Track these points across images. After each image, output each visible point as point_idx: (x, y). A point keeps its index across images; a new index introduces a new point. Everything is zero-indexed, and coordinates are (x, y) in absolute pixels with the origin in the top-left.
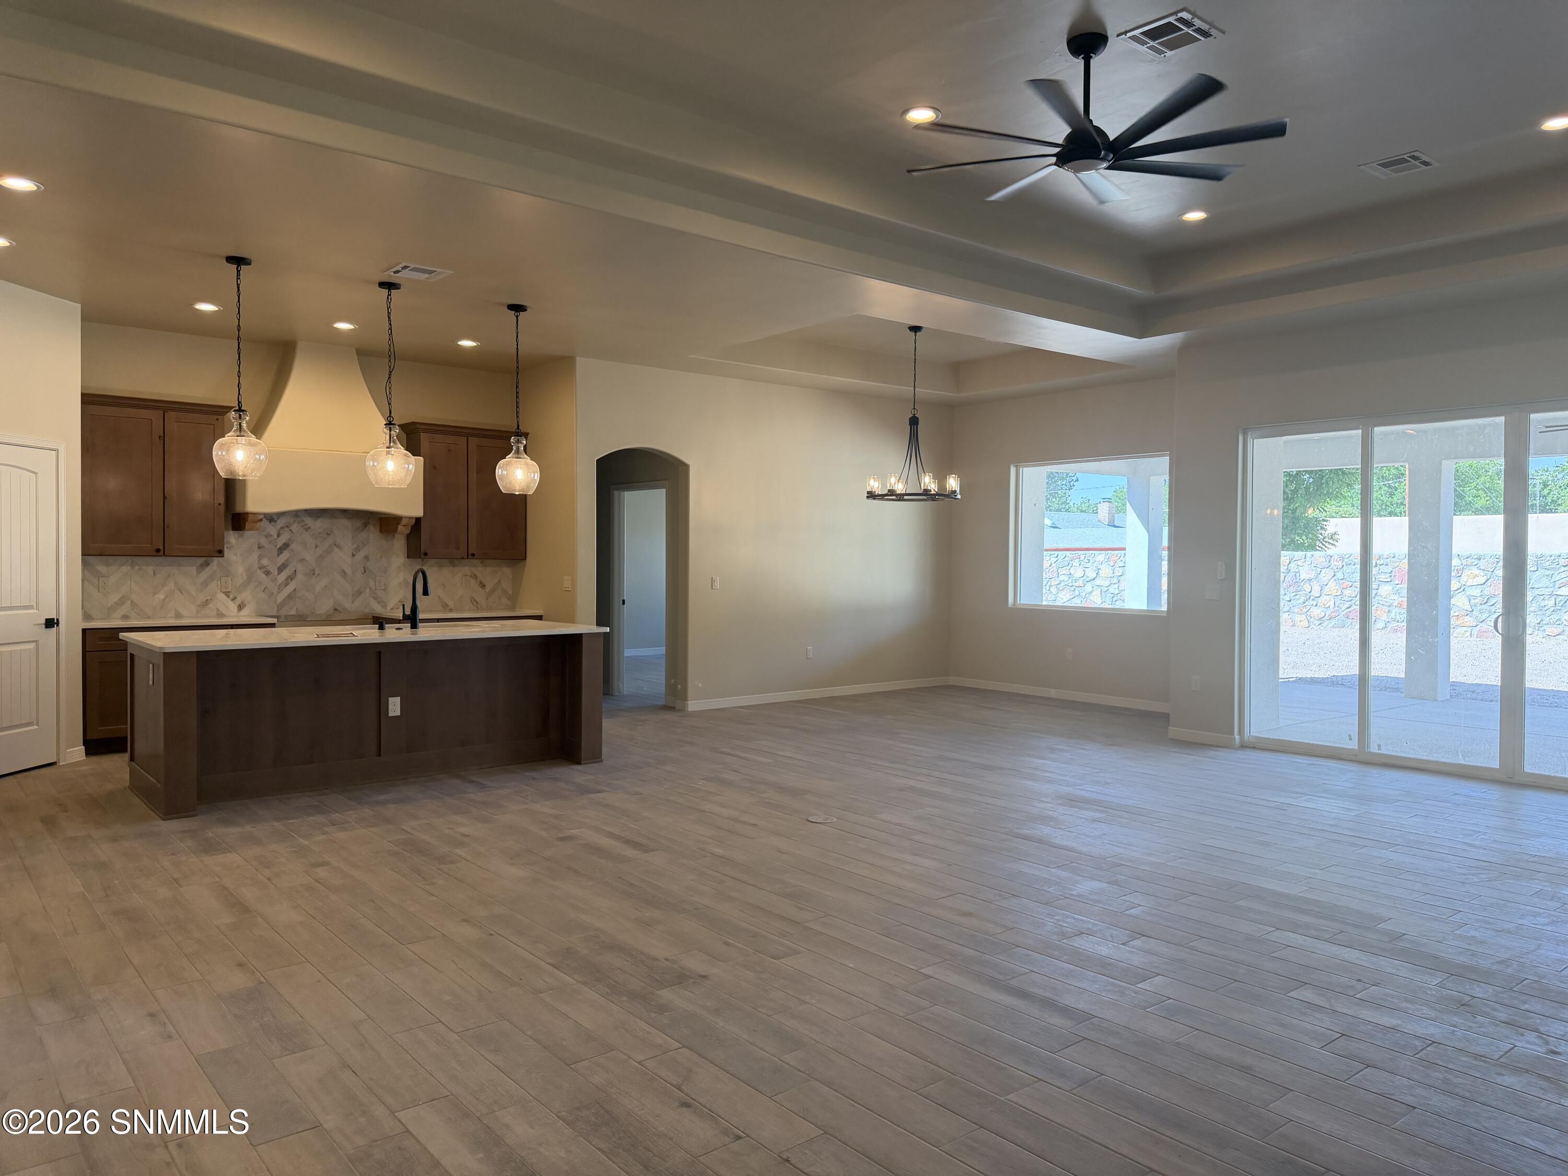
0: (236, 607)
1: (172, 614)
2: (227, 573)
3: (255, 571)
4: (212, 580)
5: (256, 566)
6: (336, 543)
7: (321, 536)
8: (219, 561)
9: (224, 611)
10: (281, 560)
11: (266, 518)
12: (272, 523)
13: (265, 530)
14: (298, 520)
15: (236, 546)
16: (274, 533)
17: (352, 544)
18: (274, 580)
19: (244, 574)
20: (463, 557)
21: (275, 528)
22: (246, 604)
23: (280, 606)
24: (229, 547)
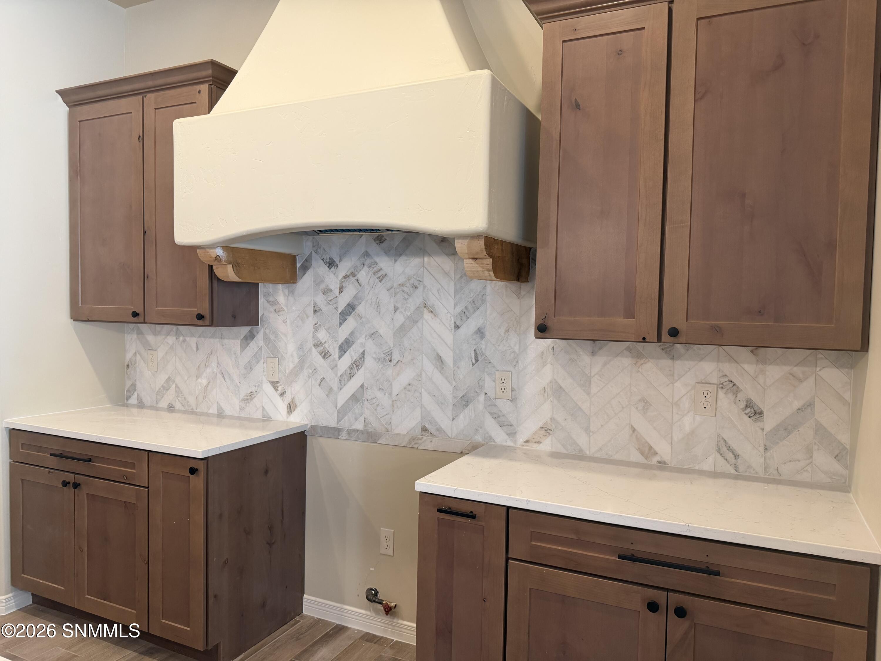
2: (275, 353)
3: (310, 350)
4: (258, 362)
5: (310, 344)
6: (429, 304)
7: (403, 291)
8: (265, 332)
9: (271, 412)
10: (343, 333)
11: (323, 259)
12: (333, 269)
13: (322, 281)
14: (368, 261)
15: (285, 308)
16: (335, 286)
17: (455, 305)
18: (334, 367)
19: (295, 354)
20: (644, 339)
21: (337, 277)
22: (298, 404)
23: (342, 412)
24: (275, 310)
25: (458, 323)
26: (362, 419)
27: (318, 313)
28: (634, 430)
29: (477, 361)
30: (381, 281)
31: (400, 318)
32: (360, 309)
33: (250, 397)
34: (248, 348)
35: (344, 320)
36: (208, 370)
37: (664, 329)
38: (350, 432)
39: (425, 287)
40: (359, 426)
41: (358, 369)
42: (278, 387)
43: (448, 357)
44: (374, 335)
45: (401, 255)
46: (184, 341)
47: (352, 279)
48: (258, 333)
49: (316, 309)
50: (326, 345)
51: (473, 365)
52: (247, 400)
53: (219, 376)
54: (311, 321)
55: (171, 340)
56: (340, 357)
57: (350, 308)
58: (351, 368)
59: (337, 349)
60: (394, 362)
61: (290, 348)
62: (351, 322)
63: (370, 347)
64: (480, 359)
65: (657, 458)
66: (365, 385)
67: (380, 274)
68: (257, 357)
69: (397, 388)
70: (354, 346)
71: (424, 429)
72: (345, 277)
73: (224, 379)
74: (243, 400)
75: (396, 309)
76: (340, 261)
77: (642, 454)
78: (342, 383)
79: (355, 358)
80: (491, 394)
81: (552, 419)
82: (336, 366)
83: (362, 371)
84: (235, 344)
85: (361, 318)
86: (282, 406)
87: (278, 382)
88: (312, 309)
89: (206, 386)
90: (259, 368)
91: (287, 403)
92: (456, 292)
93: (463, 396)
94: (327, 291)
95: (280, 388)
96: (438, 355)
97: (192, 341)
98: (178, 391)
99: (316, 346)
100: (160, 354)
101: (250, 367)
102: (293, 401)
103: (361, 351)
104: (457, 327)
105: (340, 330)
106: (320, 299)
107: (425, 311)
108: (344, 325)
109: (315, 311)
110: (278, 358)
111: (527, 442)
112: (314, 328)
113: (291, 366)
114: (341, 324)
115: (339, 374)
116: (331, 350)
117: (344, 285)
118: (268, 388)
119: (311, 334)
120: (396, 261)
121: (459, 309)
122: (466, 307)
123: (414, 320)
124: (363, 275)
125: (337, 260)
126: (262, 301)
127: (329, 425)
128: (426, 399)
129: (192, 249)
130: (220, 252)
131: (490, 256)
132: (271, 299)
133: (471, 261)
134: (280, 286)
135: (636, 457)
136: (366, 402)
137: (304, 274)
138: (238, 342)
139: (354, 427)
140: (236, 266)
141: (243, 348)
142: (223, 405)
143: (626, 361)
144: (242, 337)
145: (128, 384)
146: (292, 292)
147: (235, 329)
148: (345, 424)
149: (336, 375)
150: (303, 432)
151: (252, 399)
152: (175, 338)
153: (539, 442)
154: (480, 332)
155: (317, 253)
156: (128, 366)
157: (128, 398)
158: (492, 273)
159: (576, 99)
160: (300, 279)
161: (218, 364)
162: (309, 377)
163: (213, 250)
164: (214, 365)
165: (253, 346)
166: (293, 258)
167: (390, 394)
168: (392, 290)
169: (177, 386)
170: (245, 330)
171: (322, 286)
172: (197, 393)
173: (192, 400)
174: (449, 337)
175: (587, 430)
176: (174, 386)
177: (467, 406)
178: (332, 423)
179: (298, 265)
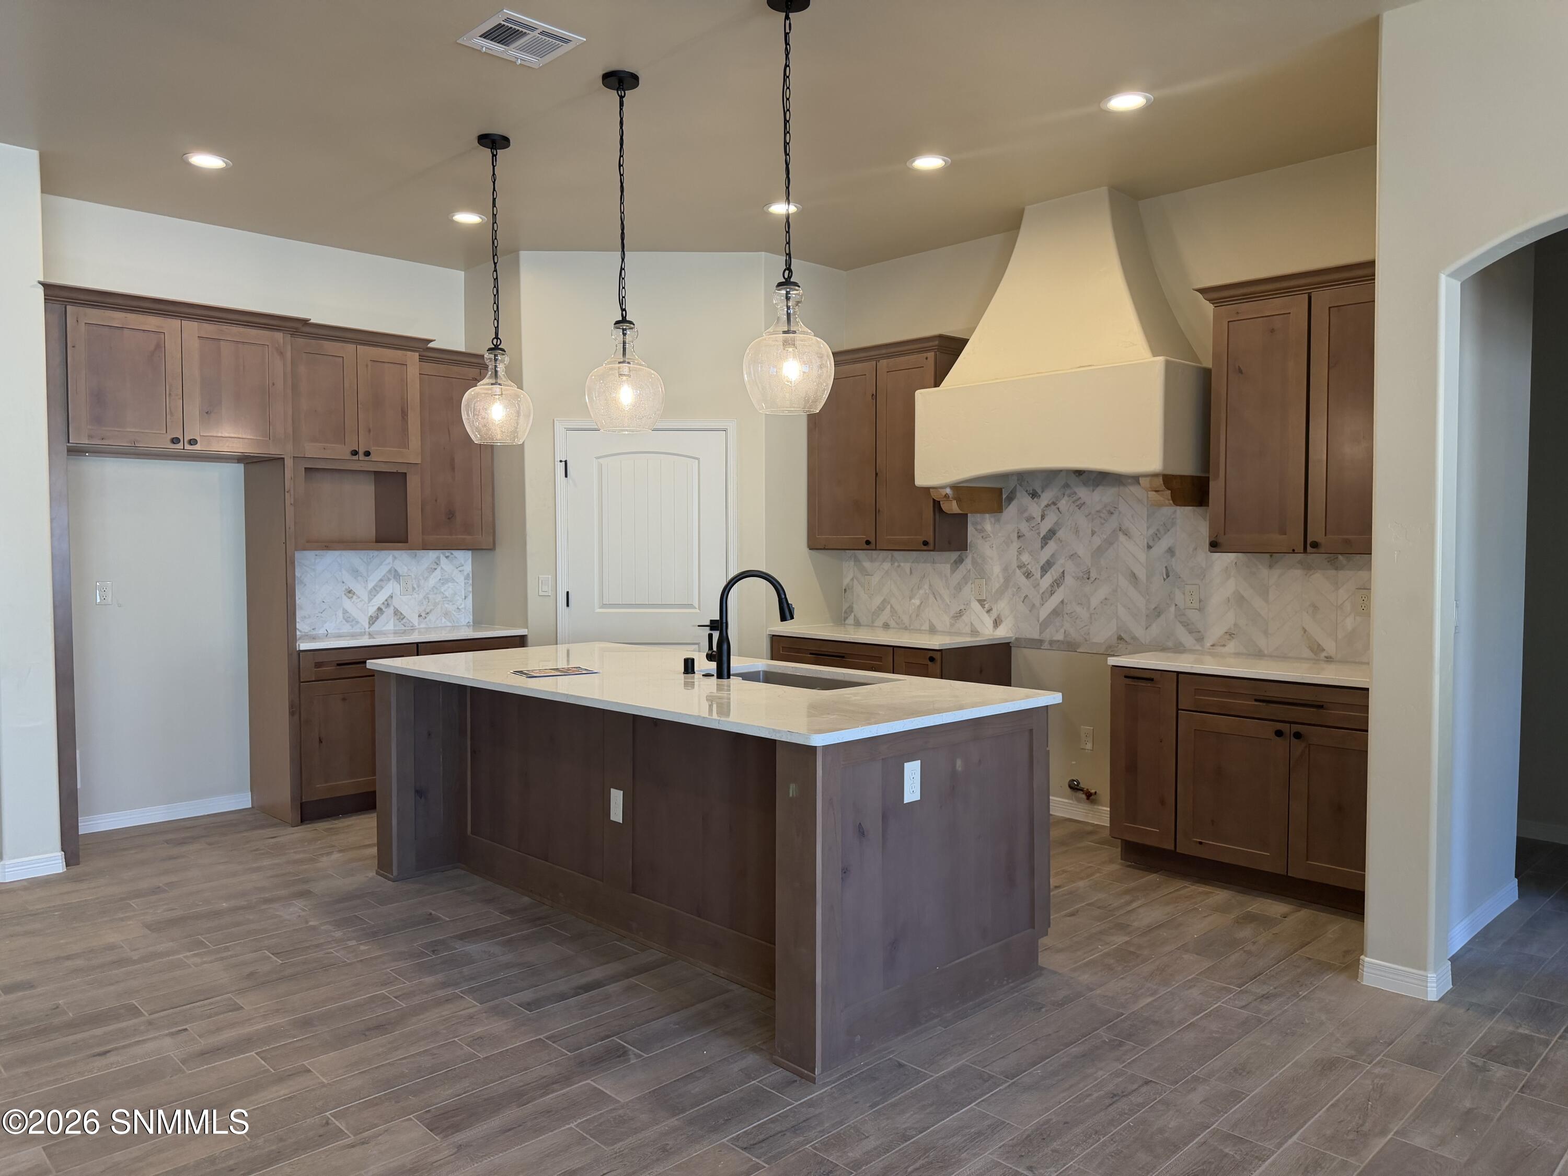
0: (992, 622)
3: (1014, 571)
4: (966, 583)
5: (1014, 565)
6: (1123, 528)
7: (1100, 517)
8: (973, 557)
9: (979, 627)
10: (1045, 555)
11: (1027, 491)
12: (1035, 499)
13: (1026, 510)
14: (1068, 492)
15: (991, 535)
16: (1037, 513)
17: (1148, 528)
18: (1036, 586)
19: (1001, 575)
20: (1294, 550)
21: (1039, 506)
22: (1003, 619)
23: (1044, 625)
24: (982, 537)
25: (1151, 544)
26: (1062, 631)
27: (1022, 539)
28: (1305, 631)
29: (1168, 576)
30: (1079, 509)
31: (1097, 541)
32: (1060, 534)
33: (960, 614)
34: (958, 570)
35: (1046, 543)
36: (921, 592)
37: (1308, 543)
38: (1052, 642)
39: (1120, 513)
40: (1060, 637)
41: (1058, 586)
42: (985, 605)
43: (1142, 574)
44: (1073, 556)
45: (1098, 486)
47: (1053, 507)
48: (966, 557)
49: (1020, 534)
50: (1029, 567)
51: (1164, 580)
52: (957, 617)
53: (931, 596)
54: (1015, 545)
56: (1042, 577)
57: (1052, 533)
58: (1052, 586)
59: (1039, 570)
60: (1092, 579)
61: (996, 570)
62: (1052, 546)
63: (1070, 567)
64: (1171, 574)
65: (1324, 654)
66: (1066, 601)
67: (1078, 503)
68: (965, 579)
69: (1095, 602)
70: (1054, 567)
71: (1120, 638)
72: (1046, 506)
73: (937, 600)
74: (954, 617)
75: (1093, 533)
76: (1042, 492)
77: (1312, 651)
78: (1044, 600)
79: (1055, 578)
80: (1182, 604)
81: (1235, 625)
82: (1038, 584)
83: (1062, 588)
84: (946, 567)
85: (1061, 541)
86: (988, 621)
87: (985, 600)
88: (1016, 535)
89: (919, 606)
90: (967, 590)
91: (993, 618)
92: (1149, 516)
93: (1156, 608)
94: (1030, 519)
99: (1020, 567)
100: (875, 579)
101: (959, 588)
102: (999, 616)
103: (1062, 571)
104: (1149, 547)
105: (1042, 553)
106: (1024, 527)
107: (1120, 534)
108: (1046, 549)
109: (1019, 537)
110: (984, 580)
111: (1212, 645)
112: (1018, 552)
113: (997, 586)
114: (1042, 547)
115: (1041, 592)
116: (1033, 570)
117: (1045, 513)
118: (976, 606)
119: (1015, 558)
120: (1093, 491)
121: (1151, 531)
122: (1158, 530)
123: (1109, 542)
124: (1063, 504)
125: (1039, 491)
126: (970, 529)
127: (1032, 637)
128: (1121, 611)
129: (927, 490)
130: (948, 491)
131: (1168, 489)
132: (979, 527)
133: (1154, 493)
134: (987, 516)
135: (1307, 653)
136: (1066, 616)
137: (1009, 505)
138: (948, 566)
139: (1055, 638)
140: (959, 500)
141: (953, 571)
142: (935, 623)
143: (1298, 572)
144: (952, 561)
145: (845, 607)
146: (998, 520)
147: (947, 554)
148: (1047, 636)
149: (1039, 593)
150: (1008, 643)
151: (961, 616)
152: (890, 564)
153: (1224, 646)
154: (1171, 551)
155: (1021, 485)
156: (845, 590)
157: (845, 619)
158: (1171, 502)
159: (1239, 367)
160: (1005, 510)
161: (930, 585)
162: (1013, 595)
163: (944, 490)
164: (926, 587)
165: (962, 569)
166: (1000, 491)
167: (1088, 608)
168: (1090, 516)
169: (892, 607)
170: (954, 555)
171: (1026, 515)
172: (911, 612)
173: (906, 619)
174: (1142, 557)
175: (1266, 633)
176: (889, 607)
177: (1159, 616)
178: (1036, 636)
179: (1004, 497)
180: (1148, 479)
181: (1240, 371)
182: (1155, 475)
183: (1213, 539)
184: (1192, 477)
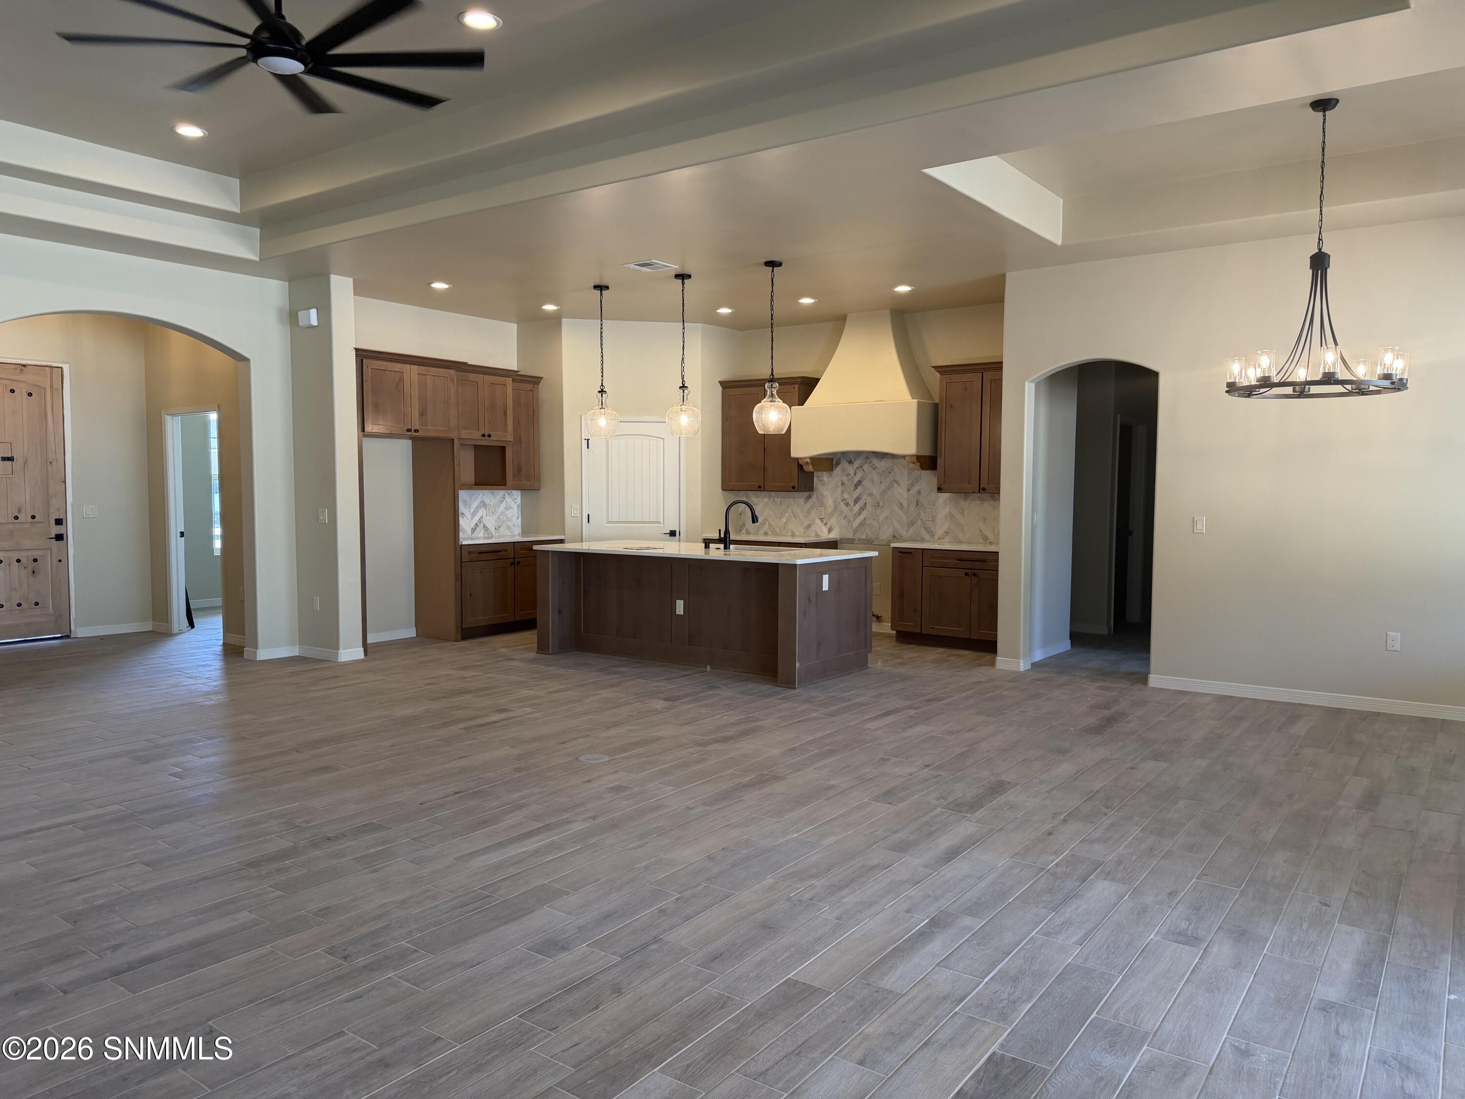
0: (827, 530)
1: (790, 533)
2: (822, 504)
3: (840, 502)
4: (813, 509)
5: (839, 500)
6: (896, 480)
7: (884, 474)
8: (817, 495)
9: (819, 533)
10: (856, 493)
11: (846, 460)
12: (851, 465)
13: (846, 470)
14: (868, 461)
15: (827, 483)
16: (852, 472)
17: (908, 481)
18: (852, 510)
19: (832, 505)
20: (975, 492)
21: (853, 468)
22: (833, 528)
23: (855, 531)
24: (822, 484)
25: (909, 488)
26: (865, 534)
27: (844, 485)
28: (981, 530)
29: (917, 505)
30: (874, 470)
31: (883, 487)
32: (864, 483)
33: (809, 526)
34: (808, 502)
35: (857, 488)
36: (787, 514)
37: (981, 488)
38: (859, 540)
39: (894, 473)
40: (864, 537)
41: (863, 510)
43: (905, 503)
44: (871, 495)
45: (883, 458)
46: (774, 500)
47: (860, 469)
48: (813, 495)
50: (848, 500)
52: (807, 528)
53: (793, 517)
54: (840, 489)
55: (766, 500)
56: (854, 506)
57: (859, 483)
58: (859, 510)
59: (853, 502)
60: (880, 507)
61: (829, 502)
62: (860, 489)
63: (869, 500)
64: (919, 504)
65: (989, 541)
66: (866, 518)
67: (874, 466)
68: (812, 507)
69: (881, 518)
70: (861, 500)
71: (894, 537)
72: (857, 468)
73: (795, 519)
74: (805, 528)
75: (881, 482)
76: (855, 461)
77: (983, 539)
79: (861, 506)
80: (924, 519)
81: (949, 528)
83: (865, 512)
84: (802, 501)
85: (864, 487)
86: (825, 530)
87: (823, 518)
88: (841, 483)
89: (785, 522)
90: (813, 513)
91: (828, 528)
92: (908, 475)
93: (912, 521)
94: (848, 475)
95: (824, 521)
96: (900, 502)
97: (778, 500)
98: (770, 525)
99: (842, 500)
100: (759, 507)
101: (809, 512)
102: (831, 527)
103: (865, 502)
104: (909, 490)
105: (854, 493)
106: (845, 479)
107: (895, 483)
108: (856, 491)
109: (842, 484)
110: (823, 507)
111: (939, 539)
112: (842, 492)
113: (830, 510)
114: (855, 490)
115: (854, 514)
116: (850, 502)
117: (856, 472)
118: (818, 521)
119: (840, 495)
120: (881, 461)
121: (910, 482)
122: (913, 482)
123: (890, 487)
124: (866, 467)
125: (853, 460)
126: (815, 479)
127: (848, 537)
128: (895, 523)
130: (808, 460)
131: (919, 462)
132: (820, 479)
133: (912, 464)
134: (825, 473)
135: (981, 540)
136: (866, 526)
137: (837, 467)
138: (802, 500)
139: (861, 538)
140: (813, 465)
141: (805, 503)
142: (794, 531)
143: (978, 502)
144: (805, 497)
145: (740, 523)
146: (830, 475)
147: (801, 493)
148: (857, 536)
149: (852, 514)
150: (837, 541)
151: (810, 527)
152: (768, 499)
153: (944, 538)
154: (919, 492)
155: (843, 457)
156: (740, 514)
157: (740, 531)
158: (920, 468)
159: (950, 403)
160: (835, 469)
161: (792, 511)
162: (839, 515)
163: (806, 459)
164: (790, 511)
165: (811, 502)
166: (832, 460)
167: (879, 522)
168: (879, 474)
169: (769, 523)
170: (806, 494)
171: (846, 472)
172: (781, 525)
173: (778, 530)
174: (905, 494)
175: (963, 532)
176: (768, 523)
177: (913, 524)
178: (851, 537)
179: (834, 463)
180: (909, 457)
181: (952, 406)
182: (912, 456)
183: (939, 486)
184: (930, 456)
